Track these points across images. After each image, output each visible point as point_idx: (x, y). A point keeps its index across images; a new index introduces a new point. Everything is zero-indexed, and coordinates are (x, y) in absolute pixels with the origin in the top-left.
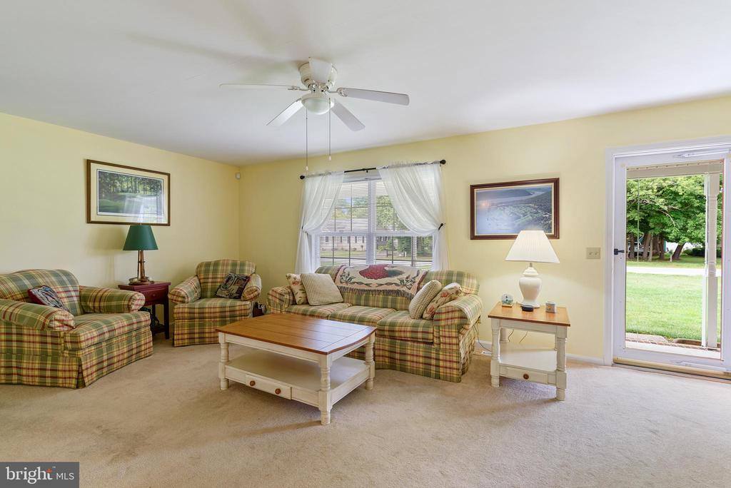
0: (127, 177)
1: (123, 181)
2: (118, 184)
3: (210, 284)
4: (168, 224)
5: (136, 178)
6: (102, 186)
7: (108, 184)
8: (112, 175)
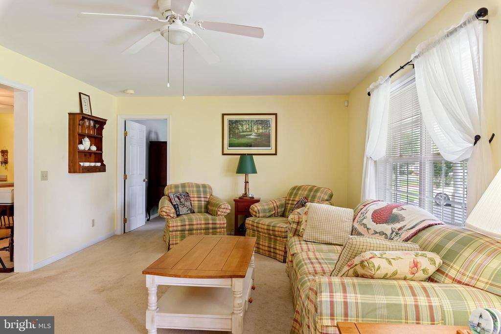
0: (246, 121)
1: (243, 125)
2: (240, 127)
3: (289, 205)
4: (276, 154)
5: (252, 121)
6: (230, 130)
7: (234, 128)
8: (237, 122)
